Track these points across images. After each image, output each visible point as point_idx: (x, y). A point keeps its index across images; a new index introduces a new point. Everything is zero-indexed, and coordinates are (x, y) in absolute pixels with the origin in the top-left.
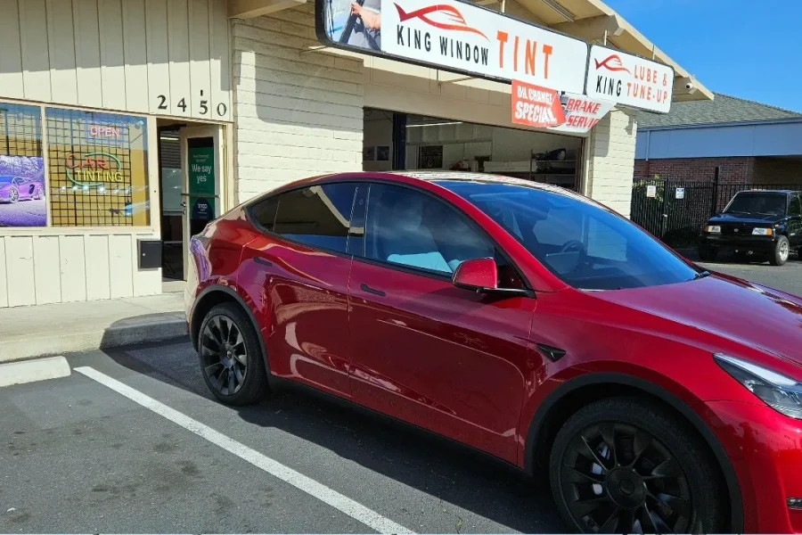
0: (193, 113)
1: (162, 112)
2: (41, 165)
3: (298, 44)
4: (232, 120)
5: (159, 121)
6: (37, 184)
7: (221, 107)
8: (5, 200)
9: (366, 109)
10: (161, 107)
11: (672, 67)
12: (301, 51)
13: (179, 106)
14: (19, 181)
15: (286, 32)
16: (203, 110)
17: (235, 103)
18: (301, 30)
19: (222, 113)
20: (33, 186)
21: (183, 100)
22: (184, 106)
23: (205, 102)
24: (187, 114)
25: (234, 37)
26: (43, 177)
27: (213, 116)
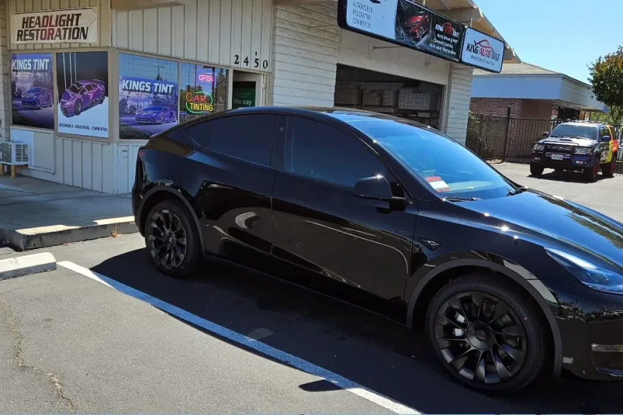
0: (251, 66)
1: (236, 65)
2: (176, 100)
3: (307, 23)
4: (270, 71)
5: (235, 72)
6: (173, 112)
7: (265, 63)
8: (159, 122)
9: (338, 65)
10: (236, 63)
11: (504, 42)
12: (309, 27)
13: (245, 62)
14: (165, 110)
15: (302, 14)
16: (256, 65)
17: (274, 61)
18: (309, 13)
19: (265, 66)
20: (172, 113)
21: (247, 59)
22: (247, 62)
23: (258, 60)
24: (248, 67)
25: (275, 18)
26: (177, 106)
27: (261, 68)
